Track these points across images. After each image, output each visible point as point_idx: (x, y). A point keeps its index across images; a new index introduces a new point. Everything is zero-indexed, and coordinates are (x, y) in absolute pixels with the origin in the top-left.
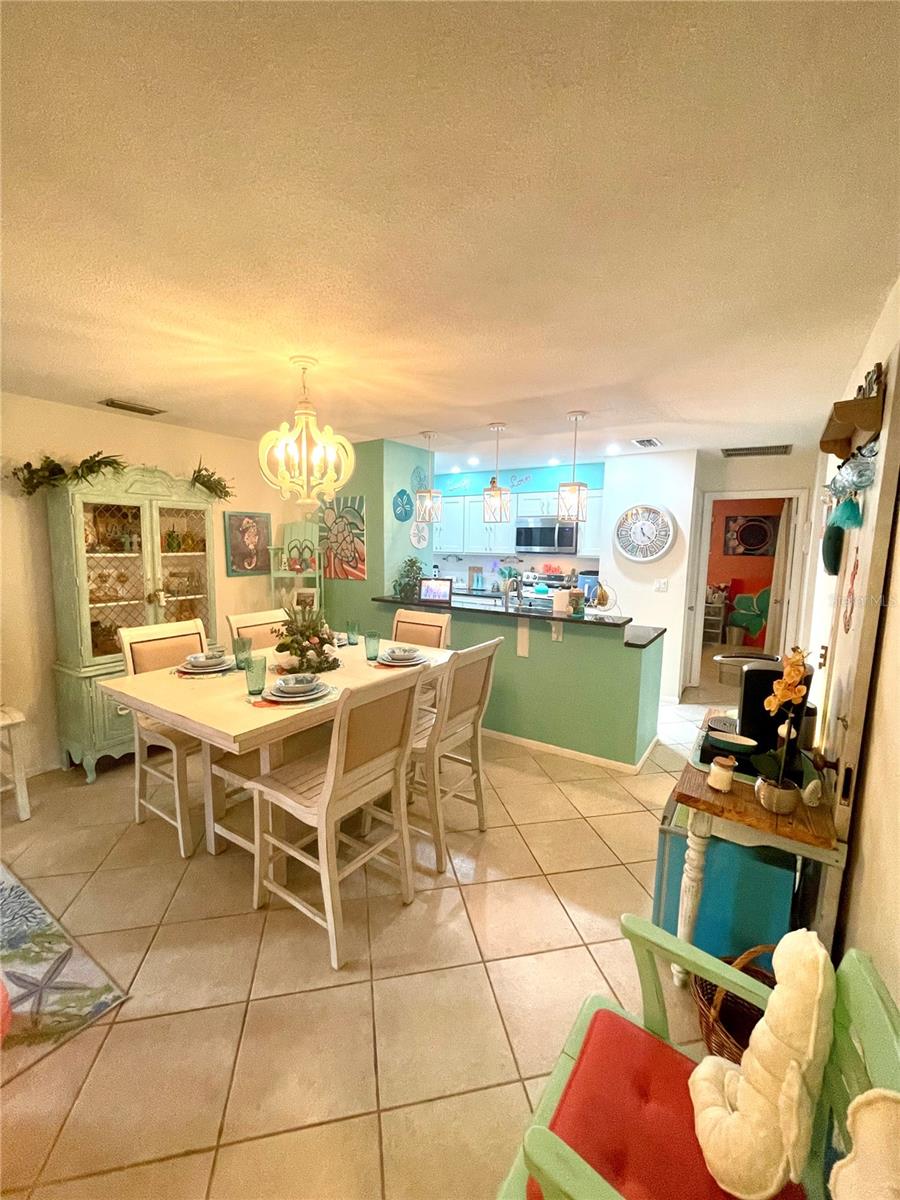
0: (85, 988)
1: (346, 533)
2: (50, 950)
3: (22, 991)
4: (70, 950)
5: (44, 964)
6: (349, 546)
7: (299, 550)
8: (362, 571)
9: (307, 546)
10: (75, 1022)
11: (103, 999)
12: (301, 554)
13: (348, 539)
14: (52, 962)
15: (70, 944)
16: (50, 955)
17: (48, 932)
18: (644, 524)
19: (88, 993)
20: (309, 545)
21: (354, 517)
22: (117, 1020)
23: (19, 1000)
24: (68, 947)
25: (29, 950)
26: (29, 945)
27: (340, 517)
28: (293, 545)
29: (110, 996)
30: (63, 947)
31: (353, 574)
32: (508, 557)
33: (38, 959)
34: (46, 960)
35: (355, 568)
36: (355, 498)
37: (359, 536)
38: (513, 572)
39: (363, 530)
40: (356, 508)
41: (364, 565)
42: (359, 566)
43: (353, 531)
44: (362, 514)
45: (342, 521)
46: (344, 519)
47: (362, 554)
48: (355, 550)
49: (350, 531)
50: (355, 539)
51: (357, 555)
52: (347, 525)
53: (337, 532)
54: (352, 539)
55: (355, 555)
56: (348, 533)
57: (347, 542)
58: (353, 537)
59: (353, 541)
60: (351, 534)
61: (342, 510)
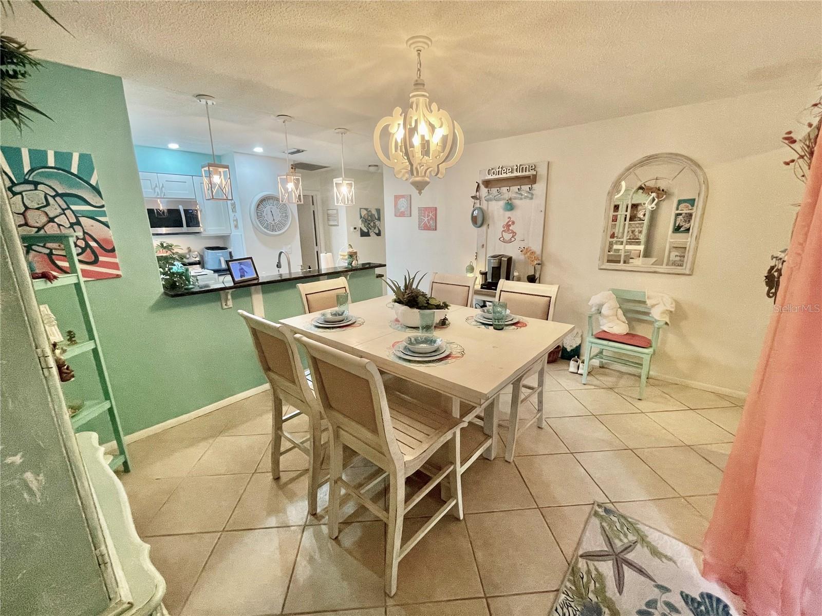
0: (603, 528)
2: (589, 572)
3: (625, 568)
4: (581, 556)
5: (600, 570)
10: (623, 520)
11: (603, 513)
13: (62, 220)
14: (596, 563)
15: (577, 560)
16: (592, 568)
17: (574, 588)
18: (271, 208)
19: (604, 524)
21: (73, 185)
22: (609, 502)
23: (631, 565)
24: (580, 559)
25: (596, 592)
26: (591, 595)
27: (27, 182)
29: (600, 510)
30: (582, 564)
33: (600, 577)
34: (596, 569)
35: (95, 262)
36: (69, 155)
37: (91, 216)
39: (103, 206)
40: (74, 170)
41: (115, 257)
42: (101, 259)
43: (74, 207)
44: (93, 182)
45: (36, 189)
46: (40, 187)
47: (109, 241)
48: (87, 236)
49: (64, 206)
50: (82, 220)
51: (93, 244)
52: (54, 197)
53: (23, 209)
54: (73, 220)
55: (87, 245)
56: (59, 211)
57: (59, 225)
58: (77, 217)
59: (78, 223)
60: (68, 212)
61: (32, 171)
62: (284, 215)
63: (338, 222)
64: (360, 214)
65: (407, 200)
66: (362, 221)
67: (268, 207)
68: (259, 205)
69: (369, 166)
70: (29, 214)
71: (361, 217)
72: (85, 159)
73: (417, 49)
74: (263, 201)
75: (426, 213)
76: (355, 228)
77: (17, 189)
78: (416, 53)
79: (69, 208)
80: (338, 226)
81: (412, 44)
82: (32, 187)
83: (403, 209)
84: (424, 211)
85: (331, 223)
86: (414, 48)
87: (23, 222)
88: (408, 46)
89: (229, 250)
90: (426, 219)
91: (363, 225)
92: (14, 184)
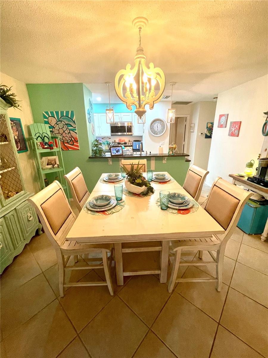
1: (64, 129)
6: (68, 135)
7: (41, 138)
8: (78, 146)
9: (45, 136)
12: (43, 140)
13: (66, 132)
18: (158, 124)
20: (46, 135)
21: (69, 121)
27: (60, 121)
28: (37, 135)
31: (71, 148)
32: (105, 137)
35: (73, 145)
36: (69, 112)
37: (73, 130)
38: (108, 143)
39: (76, 127)
40: (70, 117)
41: (78, 143)
42: (75, 144)
43: (69, 128)
44: (74, 120)
45: (61, 123)
46: (62, 122)
47: (76, 138)
48: (72, 137)
49: (67, 128)
50: (71, 131)
51: (73, 139)
52: (65, 125)
53: (58, 129)
54: (69, 132)
55: (72, 139)
56: (66, 129)
57: (66, 133)
58: (69, 131)
59: (70, 133)
60: (68, 129)
61: (61, 118)
62: (163, 127)
63: (194, 130)
64: (207, 125)
65: (225, 118)
66: (208, 130)
67: (156, 124)
68: (152, 123)
69: (214, 98)
70: (60, 130)
71: (207, 128)
72: (72, 112)
73: (139, 27)
74: (155, 121)
75: (235, 125)
76: (202, 134)
77: (58, 123)
78: (139, 30)
79: (68, 128)
80: (194, 132)
81: (136, 23)
82: (60, 122)
83: (222, 123)
84: (233, 124)
85: (192, 131)
86: (137, 26)
87: (58, 132)
88: (133, 25)
89: (142, 142)
90: (233, 129)
91: (208, 132)
92: (57, 122)
